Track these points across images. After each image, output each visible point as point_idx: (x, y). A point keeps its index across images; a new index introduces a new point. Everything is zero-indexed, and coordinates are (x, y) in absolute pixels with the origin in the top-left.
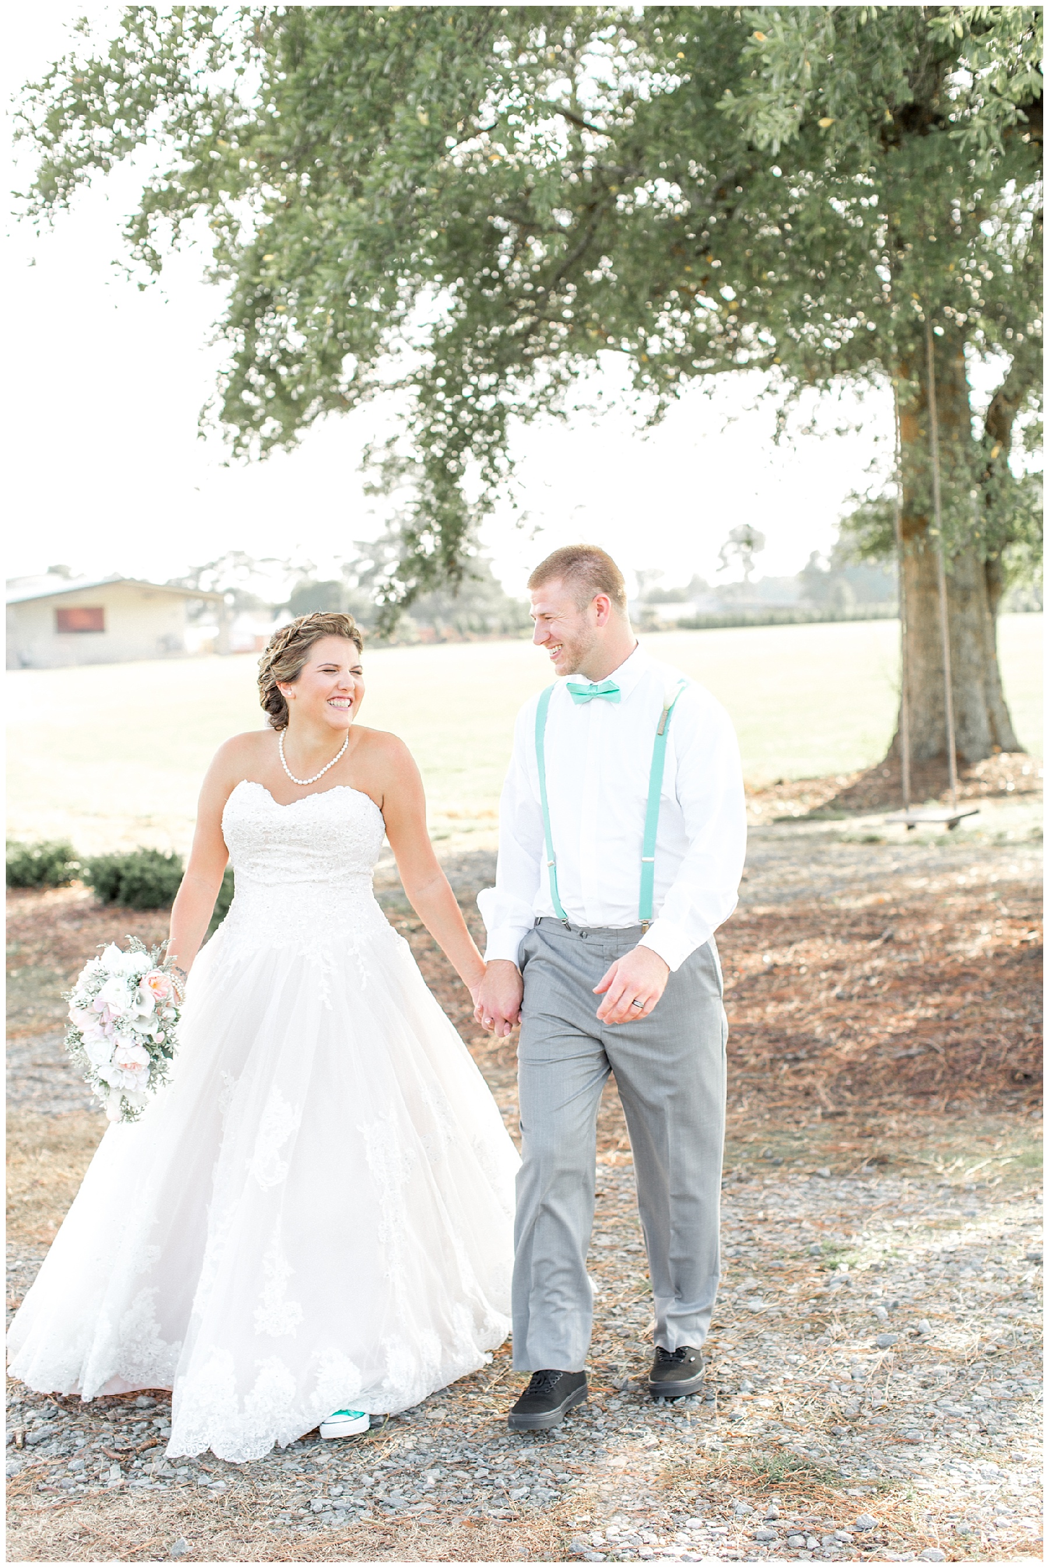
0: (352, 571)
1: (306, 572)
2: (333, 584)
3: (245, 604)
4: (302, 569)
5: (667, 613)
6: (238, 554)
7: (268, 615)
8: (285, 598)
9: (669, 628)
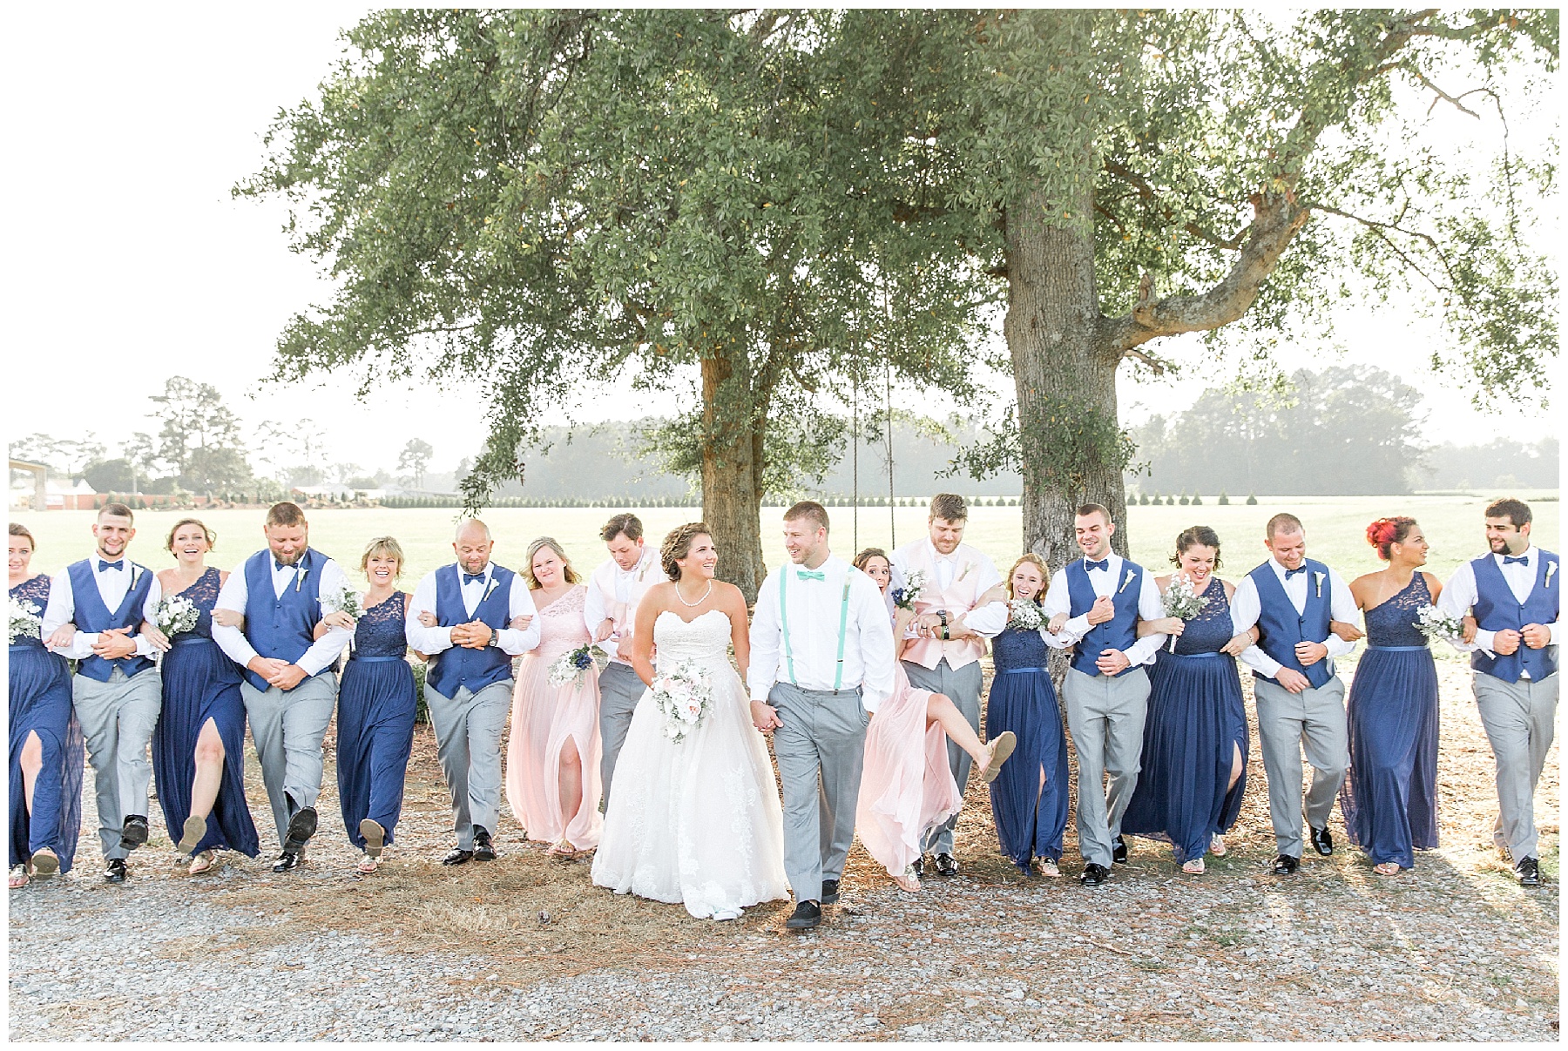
0: (135, 455)
1: (97, 453)
2: (121, 462)
3: (51, 473)
4: (94, 451)
5: (372, 495)
6: (44, 437)
7: (70, 482)
8: (80, 471)
9: (384, 506)
